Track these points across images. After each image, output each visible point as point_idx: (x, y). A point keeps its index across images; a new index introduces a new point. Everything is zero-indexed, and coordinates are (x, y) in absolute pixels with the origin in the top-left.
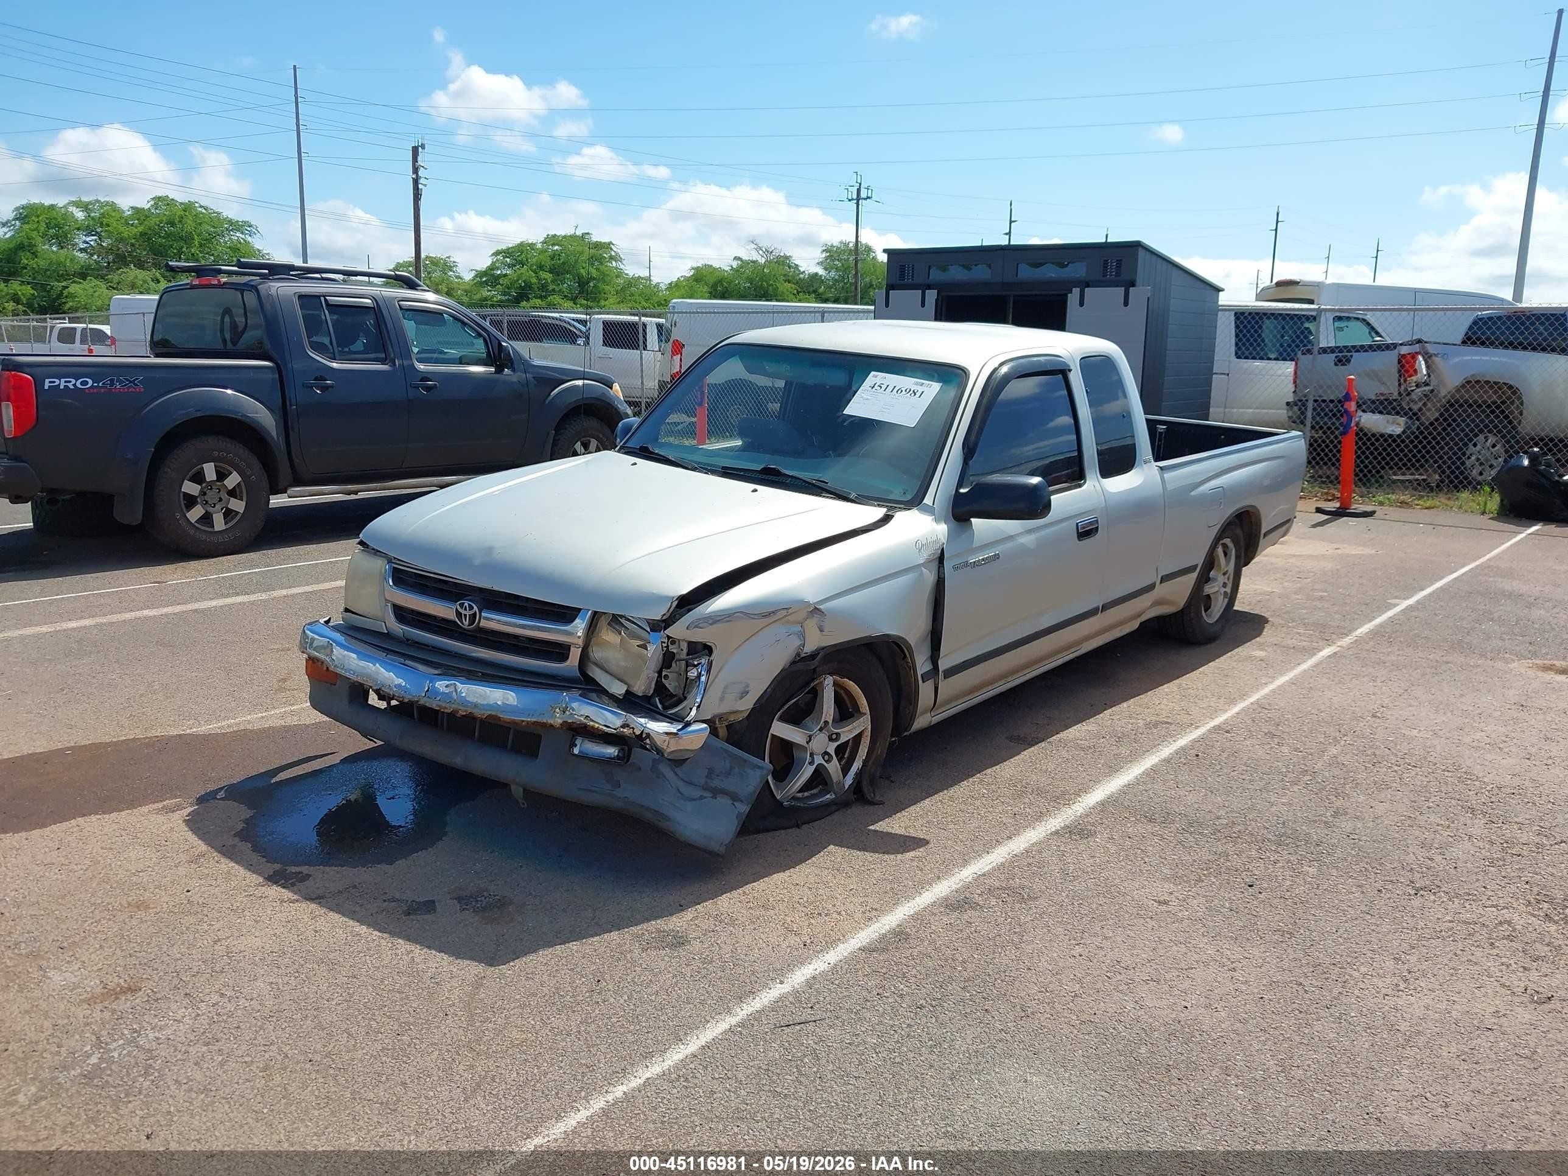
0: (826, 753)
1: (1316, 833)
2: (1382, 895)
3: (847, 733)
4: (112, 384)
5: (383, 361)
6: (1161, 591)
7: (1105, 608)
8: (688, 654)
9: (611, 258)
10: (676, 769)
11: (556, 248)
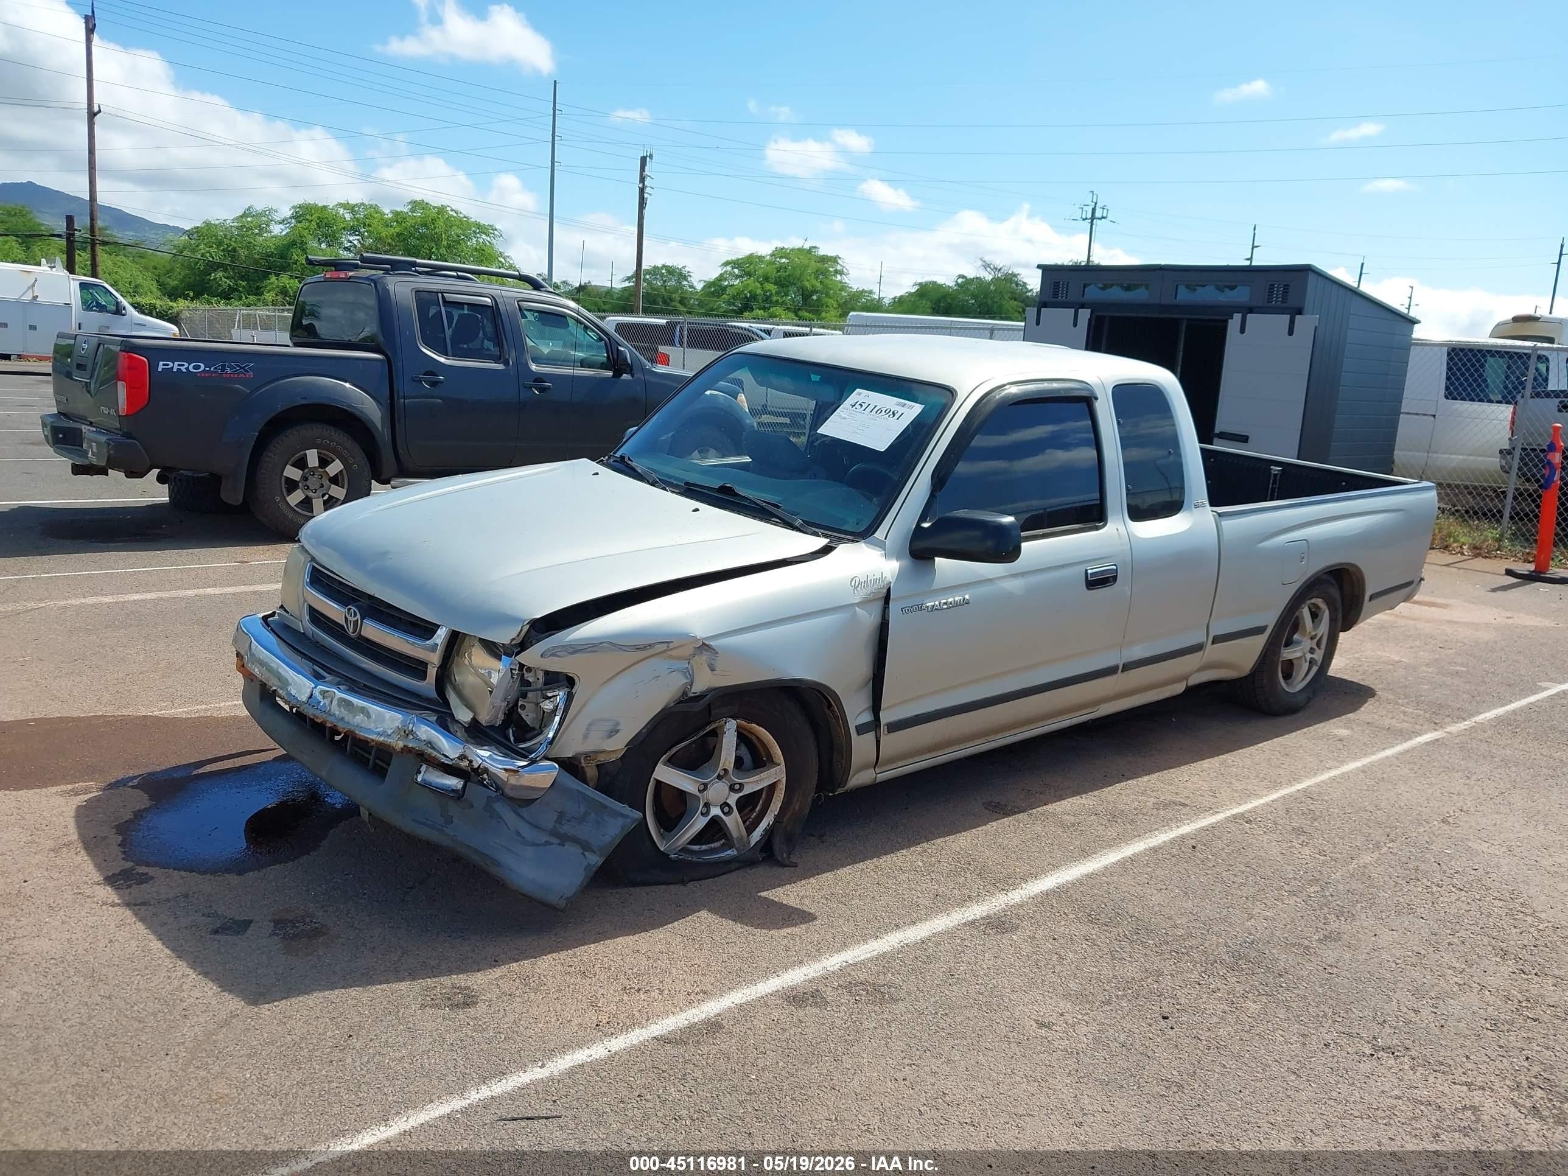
0: (726, 804)
1: (1284, 959)
2: (1327, 1051)
3: (754, 783)
4: (223, 369)
5: (497, 360)
6: (1212, 652)
7: (1127, 667)
8: (545, 684)
9: (837, 272)
10: (520, 810)
11: (784, 260)
